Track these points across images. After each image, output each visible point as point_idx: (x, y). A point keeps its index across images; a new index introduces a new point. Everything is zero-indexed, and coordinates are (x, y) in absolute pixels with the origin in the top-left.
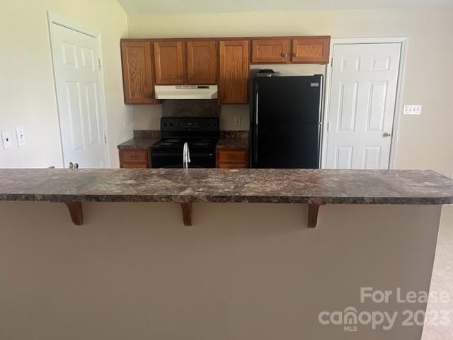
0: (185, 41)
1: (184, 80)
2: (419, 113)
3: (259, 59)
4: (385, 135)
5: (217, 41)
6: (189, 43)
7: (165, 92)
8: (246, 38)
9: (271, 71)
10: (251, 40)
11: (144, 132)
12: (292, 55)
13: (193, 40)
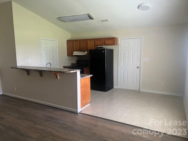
0: (80, 40)
1: (80, 50)
2: (148, 61)
3: (97, 44)
4: (138, 67)
5: (87, 40)
6: (81, 41)
7: (76, 53)
8: (94, 39)
9: (102, 48)
10: (95, 39)
11: (73, 63)
12: (105, 43)
13: (82, 40)
